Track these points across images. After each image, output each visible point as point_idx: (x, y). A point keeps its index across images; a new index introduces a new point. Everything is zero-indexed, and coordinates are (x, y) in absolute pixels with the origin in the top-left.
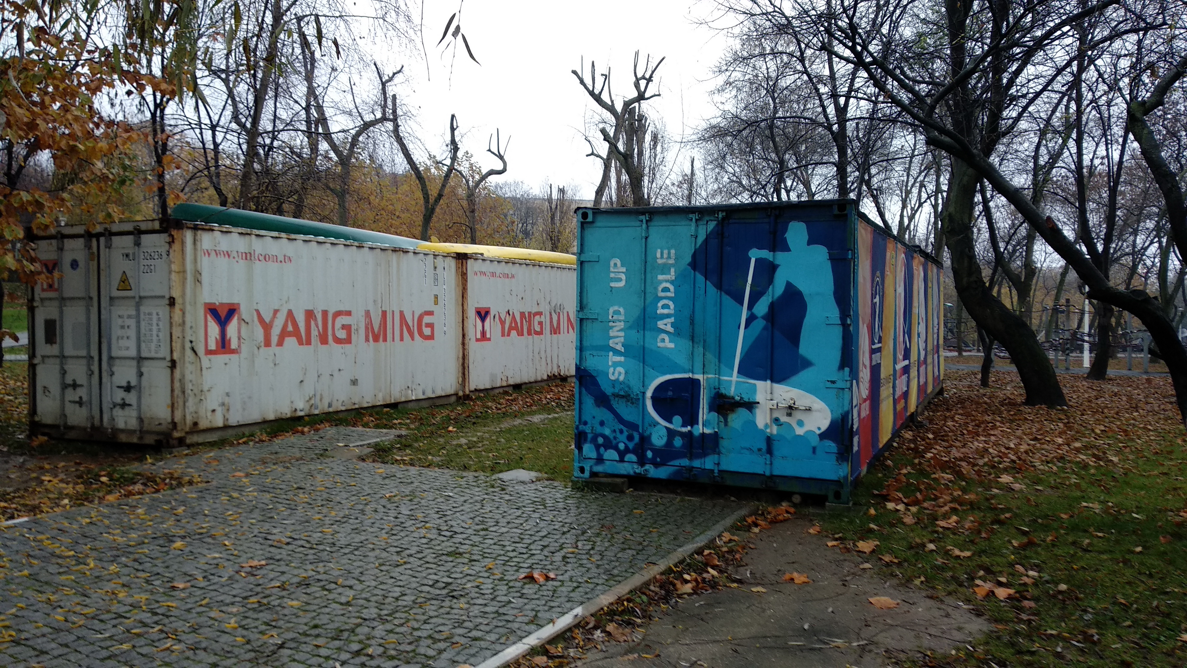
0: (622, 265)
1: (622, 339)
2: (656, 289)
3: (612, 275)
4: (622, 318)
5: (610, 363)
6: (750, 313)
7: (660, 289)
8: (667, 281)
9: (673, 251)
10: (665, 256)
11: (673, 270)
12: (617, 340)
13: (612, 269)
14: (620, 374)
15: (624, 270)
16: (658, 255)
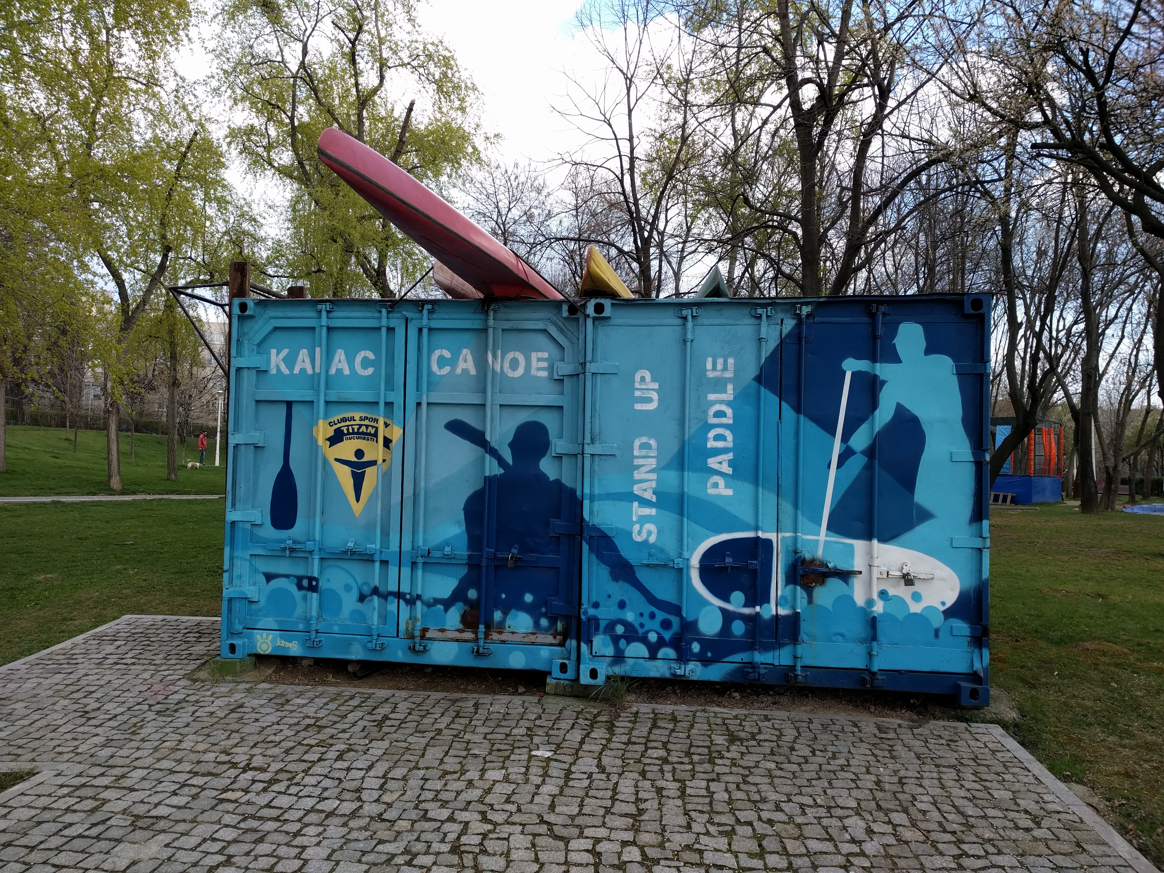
0: (653, 380)
1: (654, 484)
2: (705, 412)
3: (637, 394)
4: (654, 453)
5: (634, 519)
6: (844, 446)
7: (711, 412)
8: (721, 402)
9: (731, 361)
10: (719, 367)
11: (730, 387)
12: (644, 485)
13: (637, 385)
14: (649, 533)
15: (656, 386)
16: (709, 365)
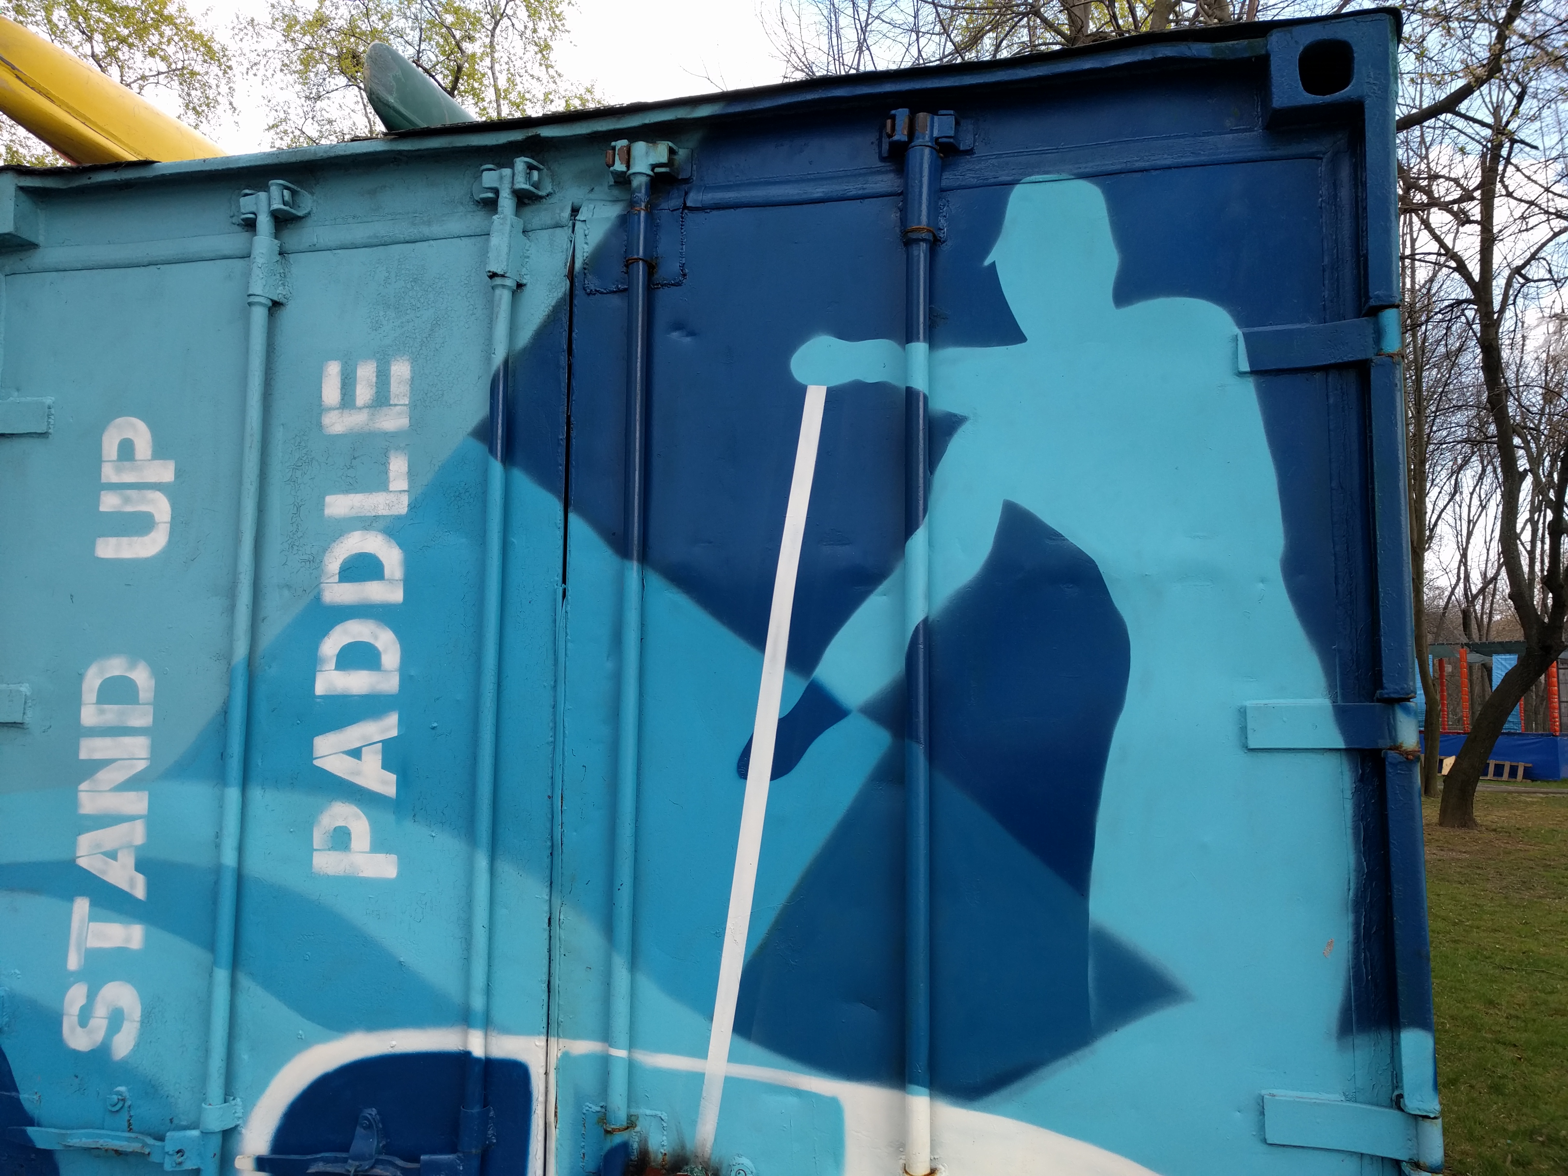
0: (160, 452)
1: (137, 833)
2: (315, 562)
3: (109, 502)
4: (141, 717)
5: (73, 962)
7: (333, 563)
8: (367, 523)
9: (401, 370)
10: (364, 393)
11: (398, 465)
12: (109, 837)
13: (109, 474)
14: (116, 1019)
15: (165, 472)
16: (331, 393)
